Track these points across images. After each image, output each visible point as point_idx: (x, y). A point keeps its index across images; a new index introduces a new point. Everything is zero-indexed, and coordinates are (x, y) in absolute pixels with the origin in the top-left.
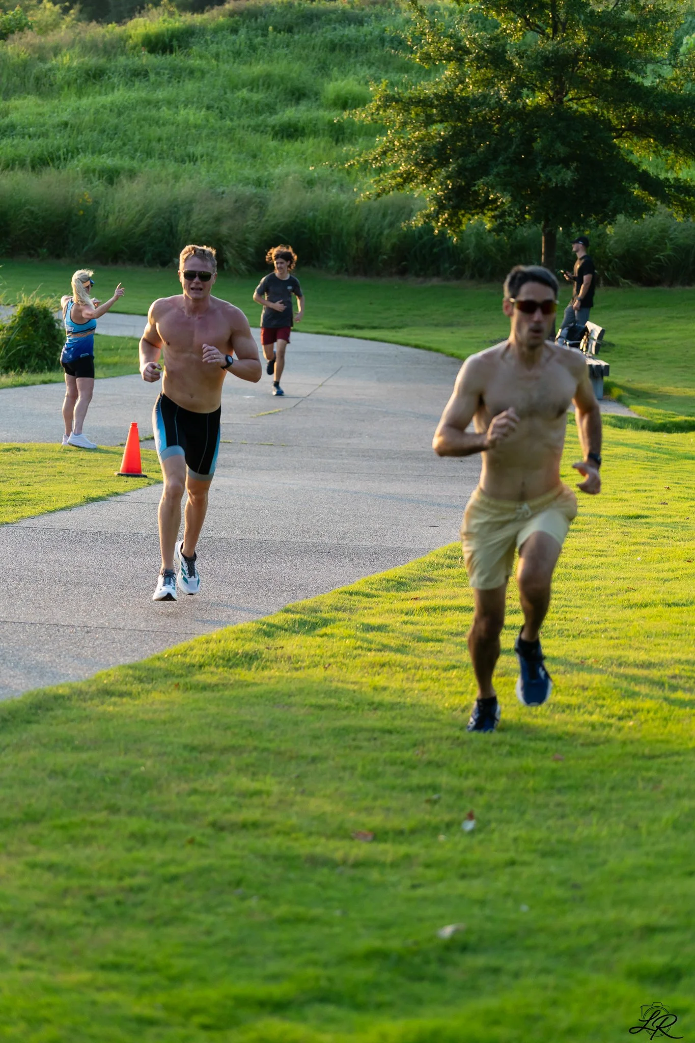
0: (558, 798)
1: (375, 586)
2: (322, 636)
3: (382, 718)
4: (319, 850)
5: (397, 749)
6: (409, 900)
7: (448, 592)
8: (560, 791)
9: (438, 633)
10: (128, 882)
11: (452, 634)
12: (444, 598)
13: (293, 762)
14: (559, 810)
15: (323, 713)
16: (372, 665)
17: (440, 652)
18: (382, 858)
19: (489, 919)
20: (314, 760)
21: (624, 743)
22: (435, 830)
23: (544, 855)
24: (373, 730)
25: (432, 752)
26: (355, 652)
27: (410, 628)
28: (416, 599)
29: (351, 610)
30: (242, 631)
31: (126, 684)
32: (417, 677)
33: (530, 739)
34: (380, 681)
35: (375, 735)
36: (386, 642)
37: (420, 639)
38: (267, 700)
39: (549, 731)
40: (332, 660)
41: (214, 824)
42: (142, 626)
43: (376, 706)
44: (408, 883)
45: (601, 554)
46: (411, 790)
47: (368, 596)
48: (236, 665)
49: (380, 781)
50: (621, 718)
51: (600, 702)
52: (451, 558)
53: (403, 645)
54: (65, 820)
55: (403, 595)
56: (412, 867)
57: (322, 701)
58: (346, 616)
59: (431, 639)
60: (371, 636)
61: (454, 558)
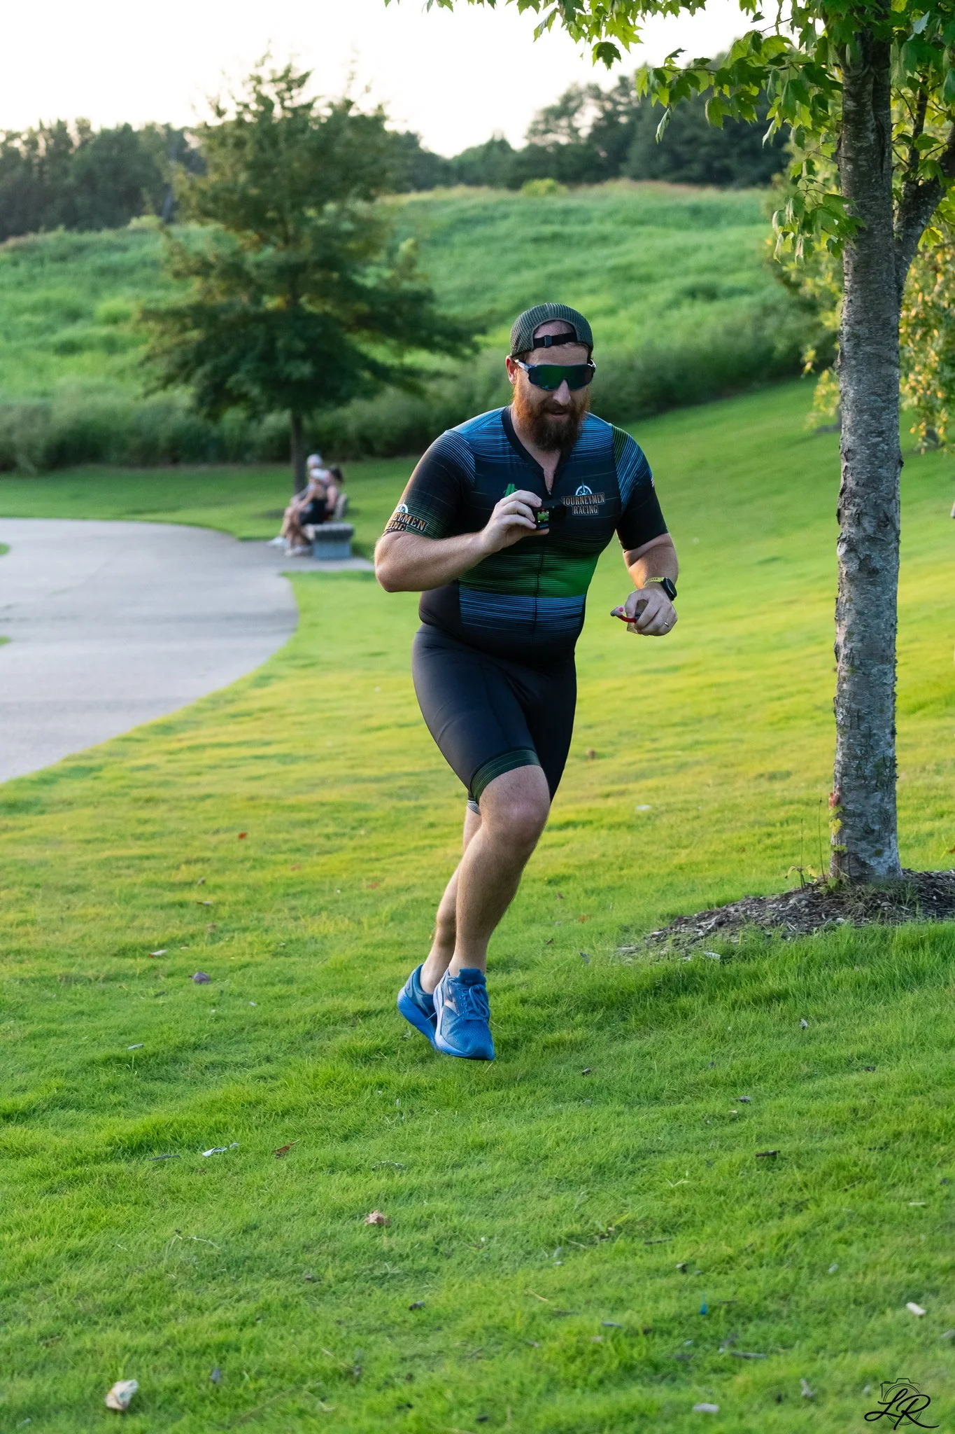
0: (294, 903)
2: (95, 778)
3: (141, 847)
4: (74, 969)
8: (294, 895)
9: (198, 768)
11: (210, 767)
14: (293, 913)
16: (136, 800)
17: (198, 784)
19: (218, 1019)
21: (355, 849)
23: (275, 955)
24: (133, 858)
25: (184, 874)
26: (124, 791)
27: (174, 765)
28: (181, 740)
29: (124, 754)
33: (273, 853)
34: (144, 814)
36: (150, 779)
37: (180, 775)
39: (290, 845)
40: (102, 800)
43: (138, 837)
44: (152, 992)
45: (345, 688)
46: (162, 907)
47: (138, 741)
50: (353, 828)
51: (336, 815)
53: (166, 781)
55: (170, 737)
56: (156, 977)
57: (89, 836)
58: (118, 759)
59: (191, 774)
60: (139, 775)
61: (216, 701)
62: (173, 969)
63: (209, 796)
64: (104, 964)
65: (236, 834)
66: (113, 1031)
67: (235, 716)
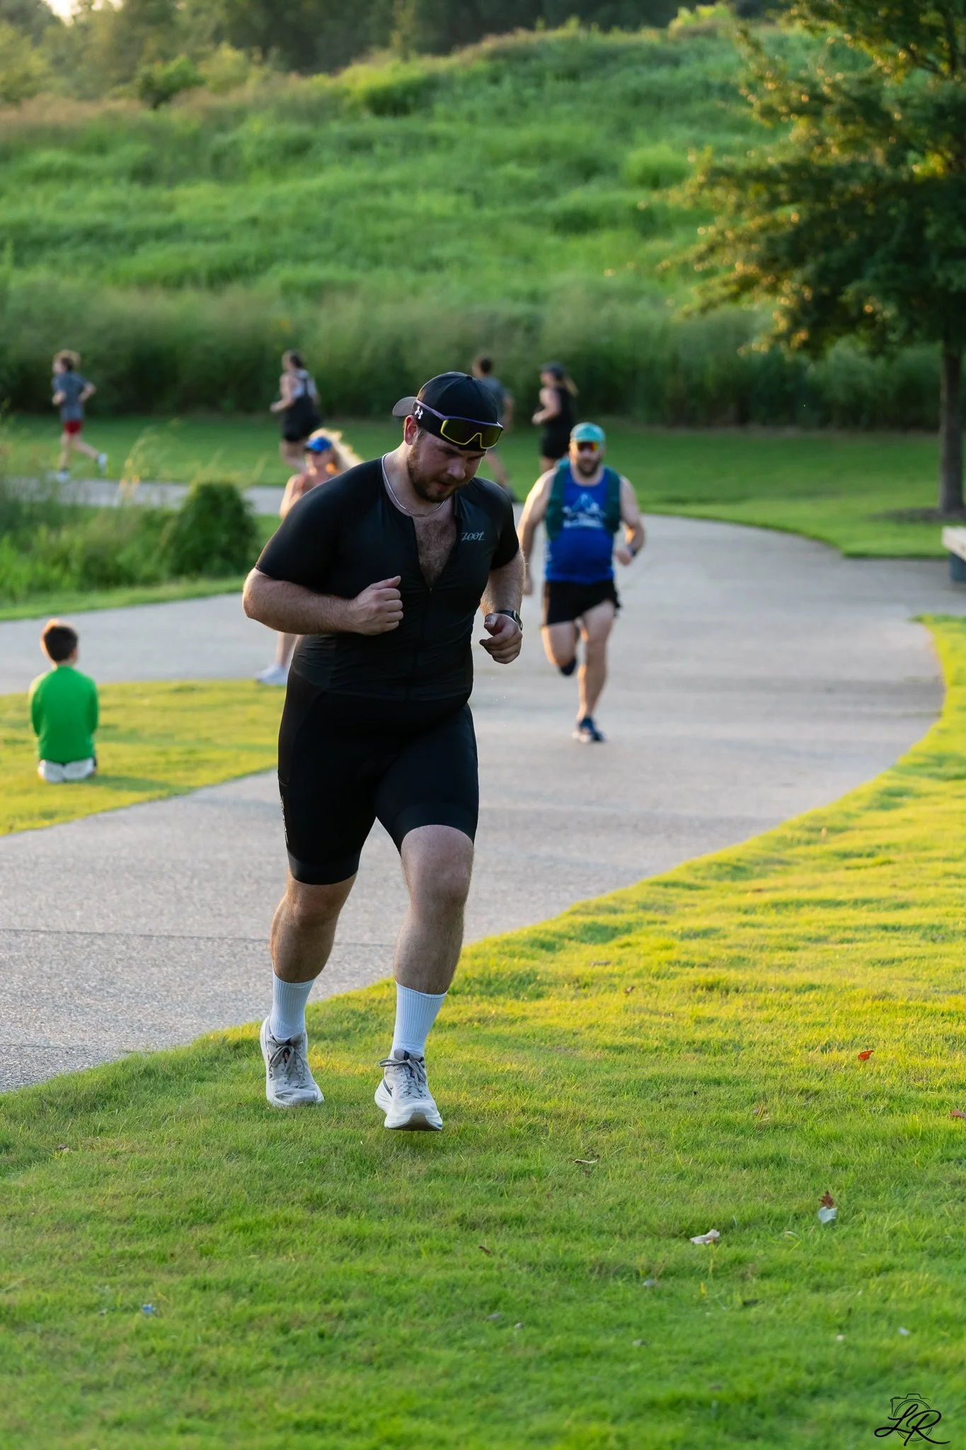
0: (957, 1173)
1: (701, 874)
2: (622, 947)
3: (705, 1063)
4: (611, 1254)
5: (726, 1107)
6: (737, 1324)
7: (808, 878)
9: (790, 939)
10: (335, 1305)
11: (810, 939)
12: (800, 888)
13: (578, 1129)
14: (958, 1191)
15: (623, 1057)
16: (694, 987)
17: (791, 966)
18: (703, 1264)
19: (849, 1347)
20: (607, 1125)
22: (779, 1222)
23: (934, 1254)
24: (694, 1081)
25: (776, 1111)
26: (672, 969)
27: (750, 931)
28: (759, 890)
29: (666, 909)
30: (508, 942)
31: (341, 1022)
32: (759, 1003)
33: (920, 1090)
34: (707, 1010)
35: (696, 1089)
36: (713, 952)
37: (762, 948)
38: (542, 1040)
39: (947, 1076)
40: (636, 982)
41: (461, 1221)
42: (366, 938)
43: (701, 1048)
44: (738, 1299)
46: (746, 1165)
47: (690, 887)
48: (500, 992)
49: (700, 1154)
52: (811, 830)
53: (739, 958)
54: (249, 1219)
55: (741, 885)
56: (743, 1278)
57: (621, 1040)
58: (659, 917)
59: (781, 948)
60: (694, 945)
61: (815, 830)
62: (769, 1265)
63: (812, 987)
64: (658, 1250)
65: (858, 1052)
66: (682, 1358)
67: (846, 855)
